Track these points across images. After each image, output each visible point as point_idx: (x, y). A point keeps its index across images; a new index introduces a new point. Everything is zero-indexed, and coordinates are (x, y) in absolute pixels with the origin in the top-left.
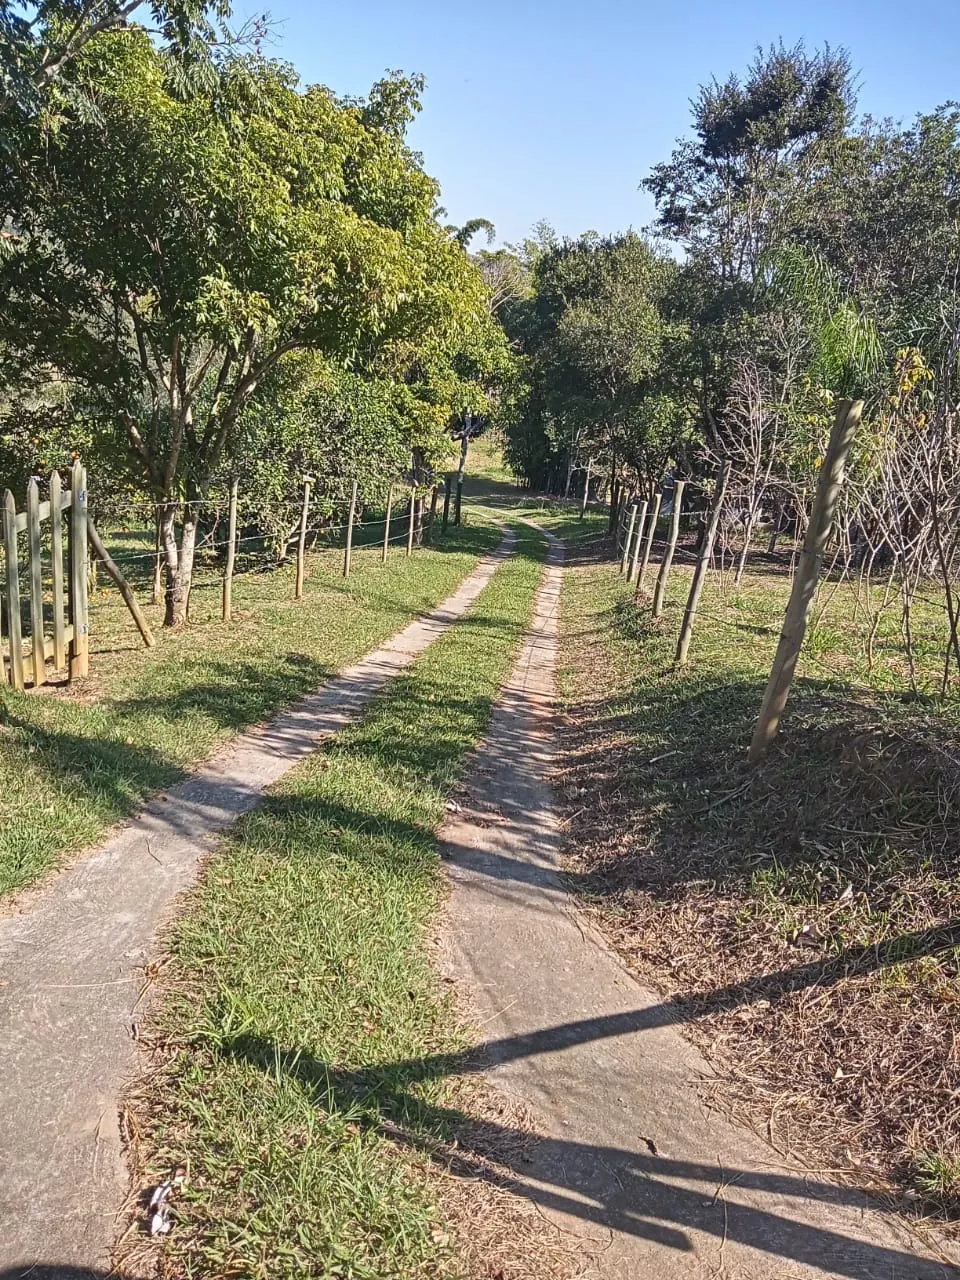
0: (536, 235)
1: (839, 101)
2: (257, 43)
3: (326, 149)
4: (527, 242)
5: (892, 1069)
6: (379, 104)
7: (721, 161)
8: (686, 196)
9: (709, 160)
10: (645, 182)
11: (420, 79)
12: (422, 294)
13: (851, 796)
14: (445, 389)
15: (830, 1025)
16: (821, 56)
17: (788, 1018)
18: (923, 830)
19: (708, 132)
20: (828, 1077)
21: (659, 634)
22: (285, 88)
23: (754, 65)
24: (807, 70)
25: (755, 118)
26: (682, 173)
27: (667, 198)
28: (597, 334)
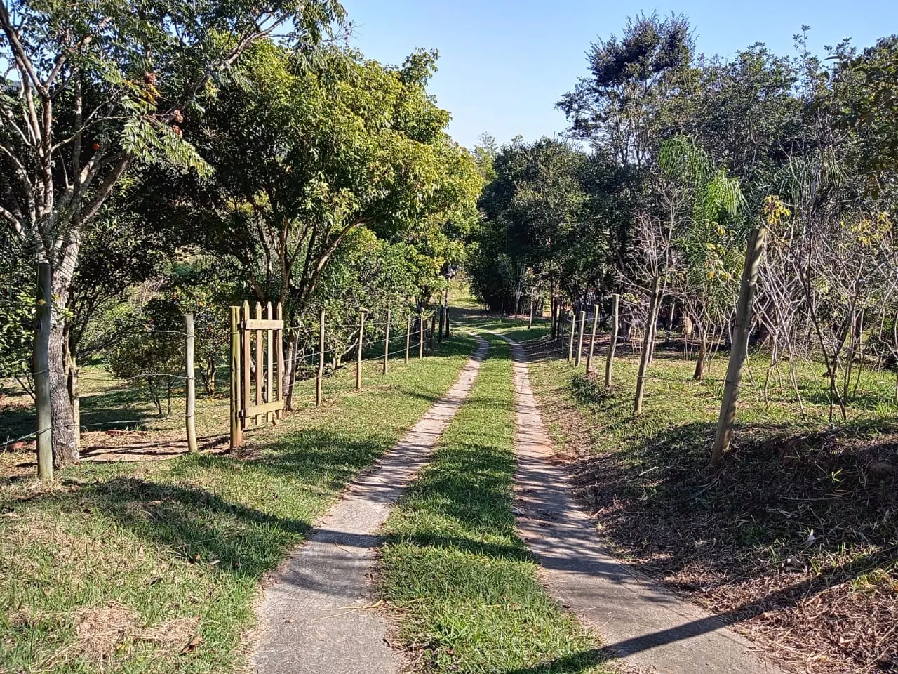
0: (482, 142)
1: (684, 47)
2: (346, 39)
3: (384, 98)
4: (477, 147)
5: (876, 634)
6: (409, 69)
7: (609, 89)
8: (586, 111)
9: (601, 89)
10: (559, 104)
11: (435, 52)
12: (446, 184)
13: (795, 478)
14: (439, 247)
15: (826, 614)
16: (669, 20)
17: (797, 612)
18: (851, 494)
19: (599, 71)
20: (836, 644)
21: (613, 396)
22: (354, 64)
23: (627, 29)
24: (661, 29)
25: (630, 61)
26: (582, 98)
27: (573, 113)
28: (539, 204)
